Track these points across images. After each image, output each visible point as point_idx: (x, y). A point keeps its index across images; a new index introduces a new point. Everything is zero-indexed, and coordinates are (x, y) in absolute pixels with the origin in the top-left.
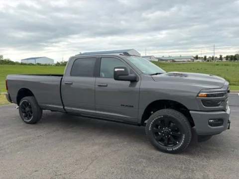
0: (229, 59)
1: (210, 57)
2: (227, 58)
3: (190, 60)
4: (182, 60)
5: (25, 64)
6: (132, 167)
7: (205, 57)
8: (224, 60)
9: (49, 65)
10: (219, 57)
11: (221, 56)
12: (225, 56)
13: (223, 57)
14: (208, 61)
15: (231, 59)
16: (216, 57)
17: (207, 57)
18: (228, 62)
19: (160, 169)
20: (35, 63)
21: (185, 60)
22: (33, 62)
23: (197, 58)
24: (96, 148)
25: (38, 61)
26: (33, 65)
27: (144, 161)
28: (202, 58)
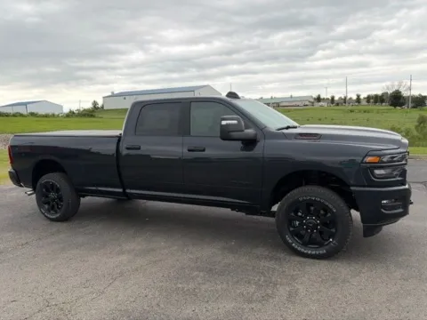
0: (372, 100)
1: (340, 98)
2: (368, 99)
3: (307, 103)
4: (294, 104)
5: (7, 115)
6: (180, 286)
7: (333, 98)
8: (364, 103)
9: (53, 115)
10: (355, 97)
11: (358, 96)
12: (366, 96)
13: (362, 97)
14: (338, 104)
15: (376, 102)
16: (351, 99)
17: (336, 98)
18: (371, 107)
19: (225, 286)
20: (25, 113)
21: (298, 103)
22: (22, 110)
23: (319, 99)
24: (124, 258)
25: (31, 109)
26: (21, 115)
27: (202, 274)
28: (328, 99)
